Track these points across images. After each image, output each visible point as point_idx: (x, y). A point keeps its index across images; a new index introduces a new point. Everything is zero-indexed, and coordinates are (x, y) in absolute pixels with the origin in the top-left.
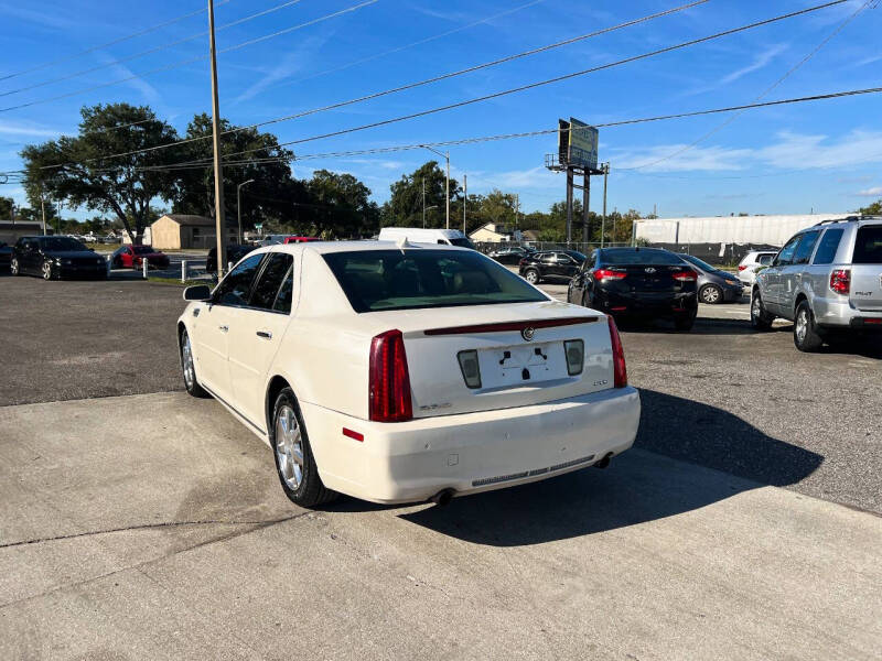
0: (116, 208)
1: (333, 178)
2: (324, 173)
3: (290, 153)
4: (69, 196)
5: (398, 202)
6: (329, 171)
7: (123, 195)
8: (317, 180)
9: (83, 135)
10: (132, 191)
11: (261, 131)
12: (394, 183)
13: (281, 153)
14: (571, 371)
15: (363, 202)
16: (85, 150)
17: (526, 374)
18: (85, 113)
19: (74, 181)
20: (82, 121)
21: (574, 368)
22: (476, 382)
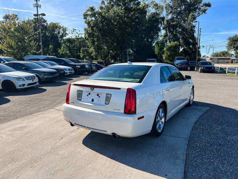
21: (107, 102)
22: (80, 99)
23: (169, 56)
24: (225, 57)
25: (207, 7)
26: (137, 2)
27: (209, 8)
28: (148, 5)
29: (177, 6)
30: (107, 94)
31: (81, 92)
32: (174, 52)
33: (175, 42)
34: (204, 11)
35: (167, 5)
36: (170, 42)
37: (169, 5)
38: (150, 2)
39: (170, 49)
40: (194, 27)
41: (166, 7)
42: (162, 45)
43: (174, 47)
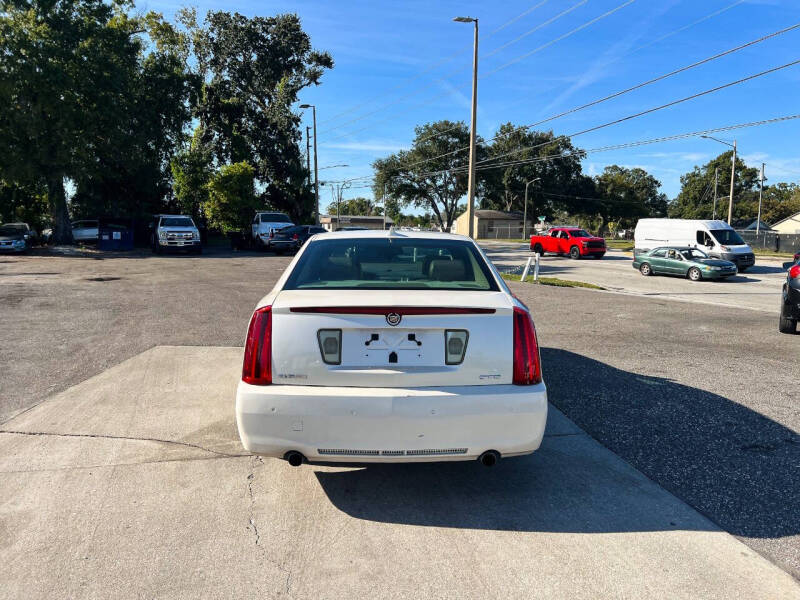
0: (434, 206)
1: (623, 172)
2: (615, 168)
3: (581, 152)
4: (403, 197)
5: (687, 193)
6: (620, 167)
7: (440, 195)
8: (606, 176)
9: (414, 149)
10: (447, 191)
11: (556, 135)
12: (684, 174)
13: (573, 152)
14: (449, 360)
15: (652, 194)
16: (415, 160)
17: (393, 358)
18: (418, 131)
19: (406, 185)
20: (415, 137)
21: (452, 358)
22: (336, 359)
23: (224, 208)
24: (364, 217)
25: (321, 67)
26: (97, 4)
27: (326, 69)
28: (136, 24)
29: (236, 48)
30: (447, 331)
31: (336, 335)
32: (240, 195)
33: (242, 164)
34: (314, 77)
35: (201, 37)
36: (222, 161)
37: (207, 36)
38: (145, 16)
39: (224, 183)
40: (297, 120)
41: (198, 45)
42: (196, 168)
43: (238, 180)
